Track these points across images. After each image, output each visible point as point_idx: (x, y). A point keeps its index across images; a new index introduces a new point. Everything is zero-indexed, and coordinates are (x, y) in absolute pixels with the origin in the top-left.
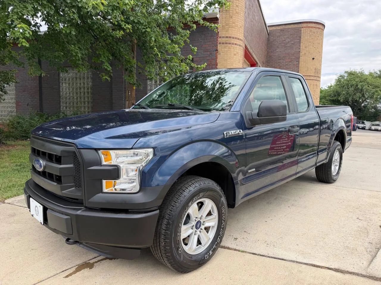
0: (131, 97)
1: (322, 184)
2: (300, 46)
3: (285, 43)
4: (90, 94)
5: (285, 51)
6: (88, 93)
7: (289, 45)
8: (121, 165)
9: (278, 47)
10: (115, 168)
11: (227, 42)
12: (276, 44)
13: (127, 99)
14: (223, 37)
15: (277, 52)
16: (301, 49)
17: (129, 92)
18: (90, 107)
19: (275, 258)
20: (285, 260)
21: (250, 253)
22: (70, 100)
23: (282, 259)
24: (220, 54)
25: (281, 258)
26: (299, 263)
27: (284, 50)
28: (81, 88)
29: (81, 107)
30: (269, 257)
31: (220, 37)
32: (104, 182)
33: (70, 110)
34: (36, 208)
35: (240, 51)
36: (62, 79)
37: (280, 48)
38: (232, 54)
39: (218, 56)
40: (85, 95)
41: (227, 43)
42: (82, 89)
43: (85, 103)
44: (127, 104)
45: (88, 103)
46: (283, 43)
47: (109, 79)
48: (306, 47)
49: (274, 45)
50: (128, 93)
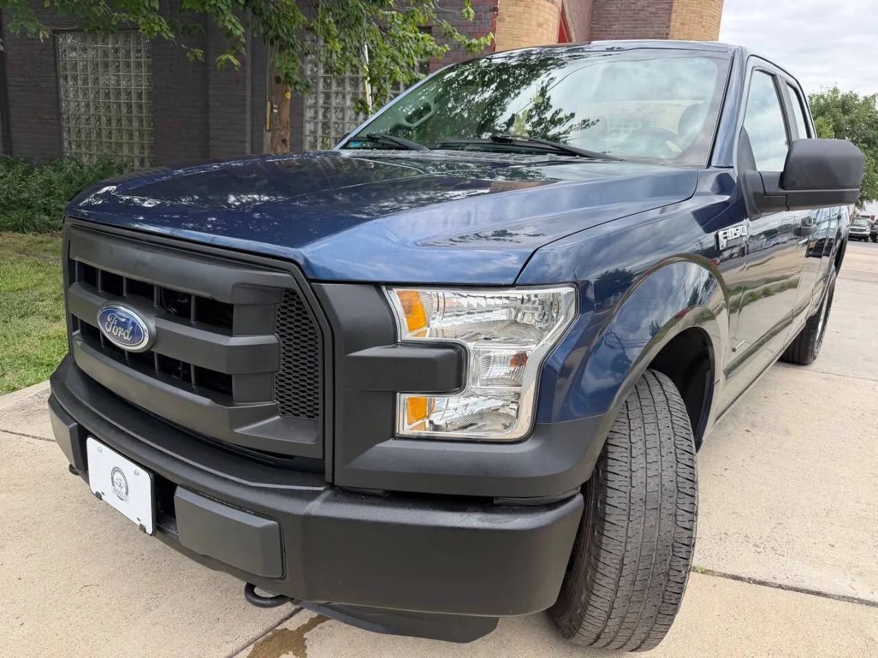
0: (280, 120)
1: (788, 367)
2: (669, 20)
3: (635, 10)
4: (144, 110)
5: (634, 29)
6: (140, 107)
7: (643, 17)
8: (470, 345)
9: (617, 20)
10: (450, 355)
12: (614, 10)
13: (268, 126)
15: (615, 31)
16: (672, 28)
17: (275, 106)
18: (146, 147)
19: (797, 590)
20: (825, 595)
21: (725, 575)
22: (89, 124)
23: (818, 594)
24: (502, 20)
25: (814, 589)
26: (866, 604)
27: (630, 27)
28: (119, 93)
29: (121, 145)
30: (780, 587)
32: (403, 398)
33: (91, 153)
34: (118, 475)
35: (551, 18)
36: (65, 64)
37: (622, 22)
38: (534, 23)
39: (499, 25)
40: (131, 112)
42: (124, 96)
43: (131, 135)
44: (269, 140)
45: (141, 136)
46: (629, 10)
47: (236, 62)
48: (683, 24)
49: (607, 14)
50: (272, 108)
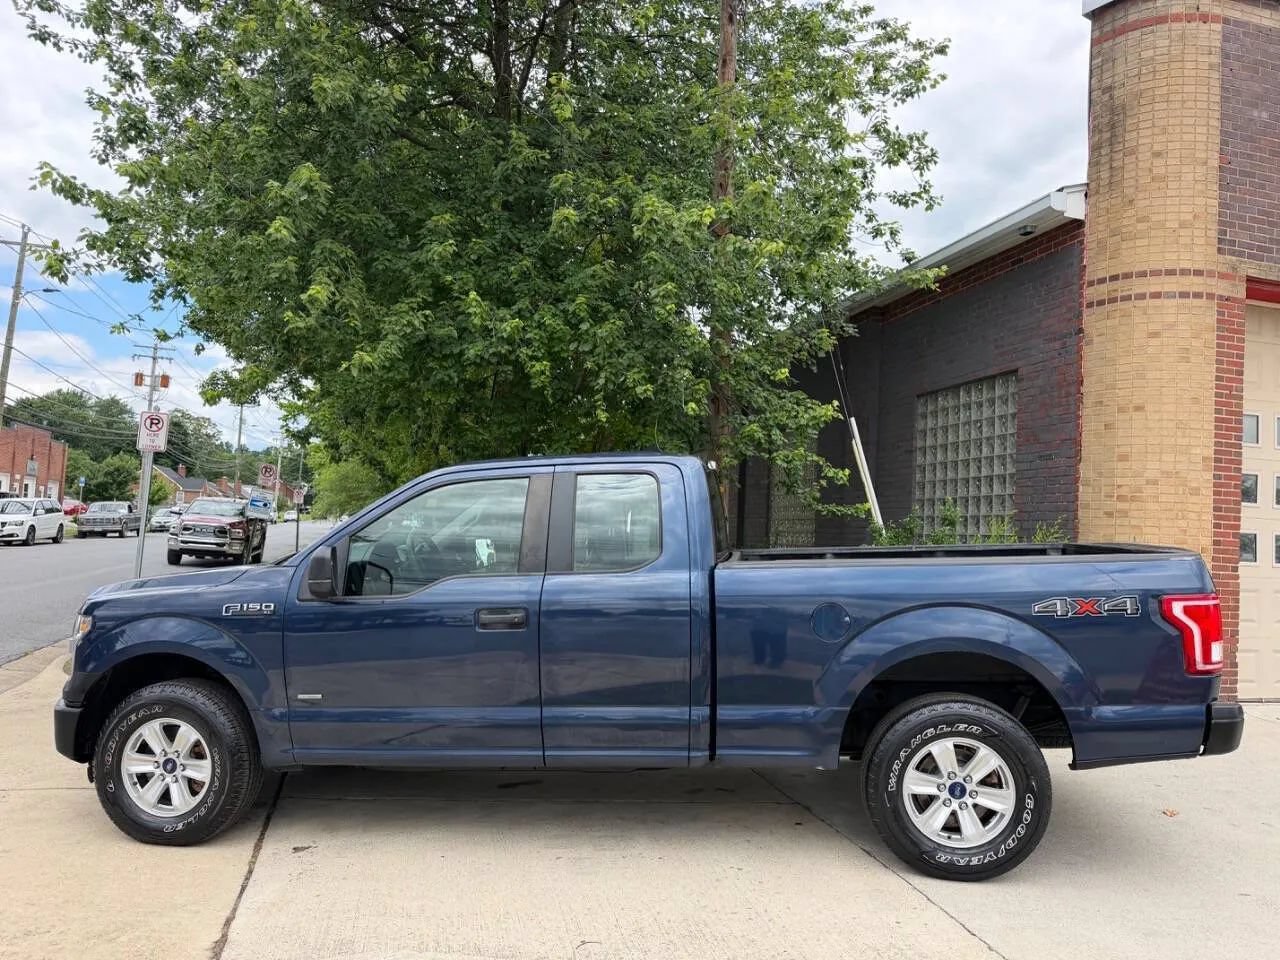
11: (1114, 295)
14: (1102, 281)
24: (1089, 343)
31: (1091, 284)
38: (1142, 335)
39: (1086, 350)
41: (1113, 300)
